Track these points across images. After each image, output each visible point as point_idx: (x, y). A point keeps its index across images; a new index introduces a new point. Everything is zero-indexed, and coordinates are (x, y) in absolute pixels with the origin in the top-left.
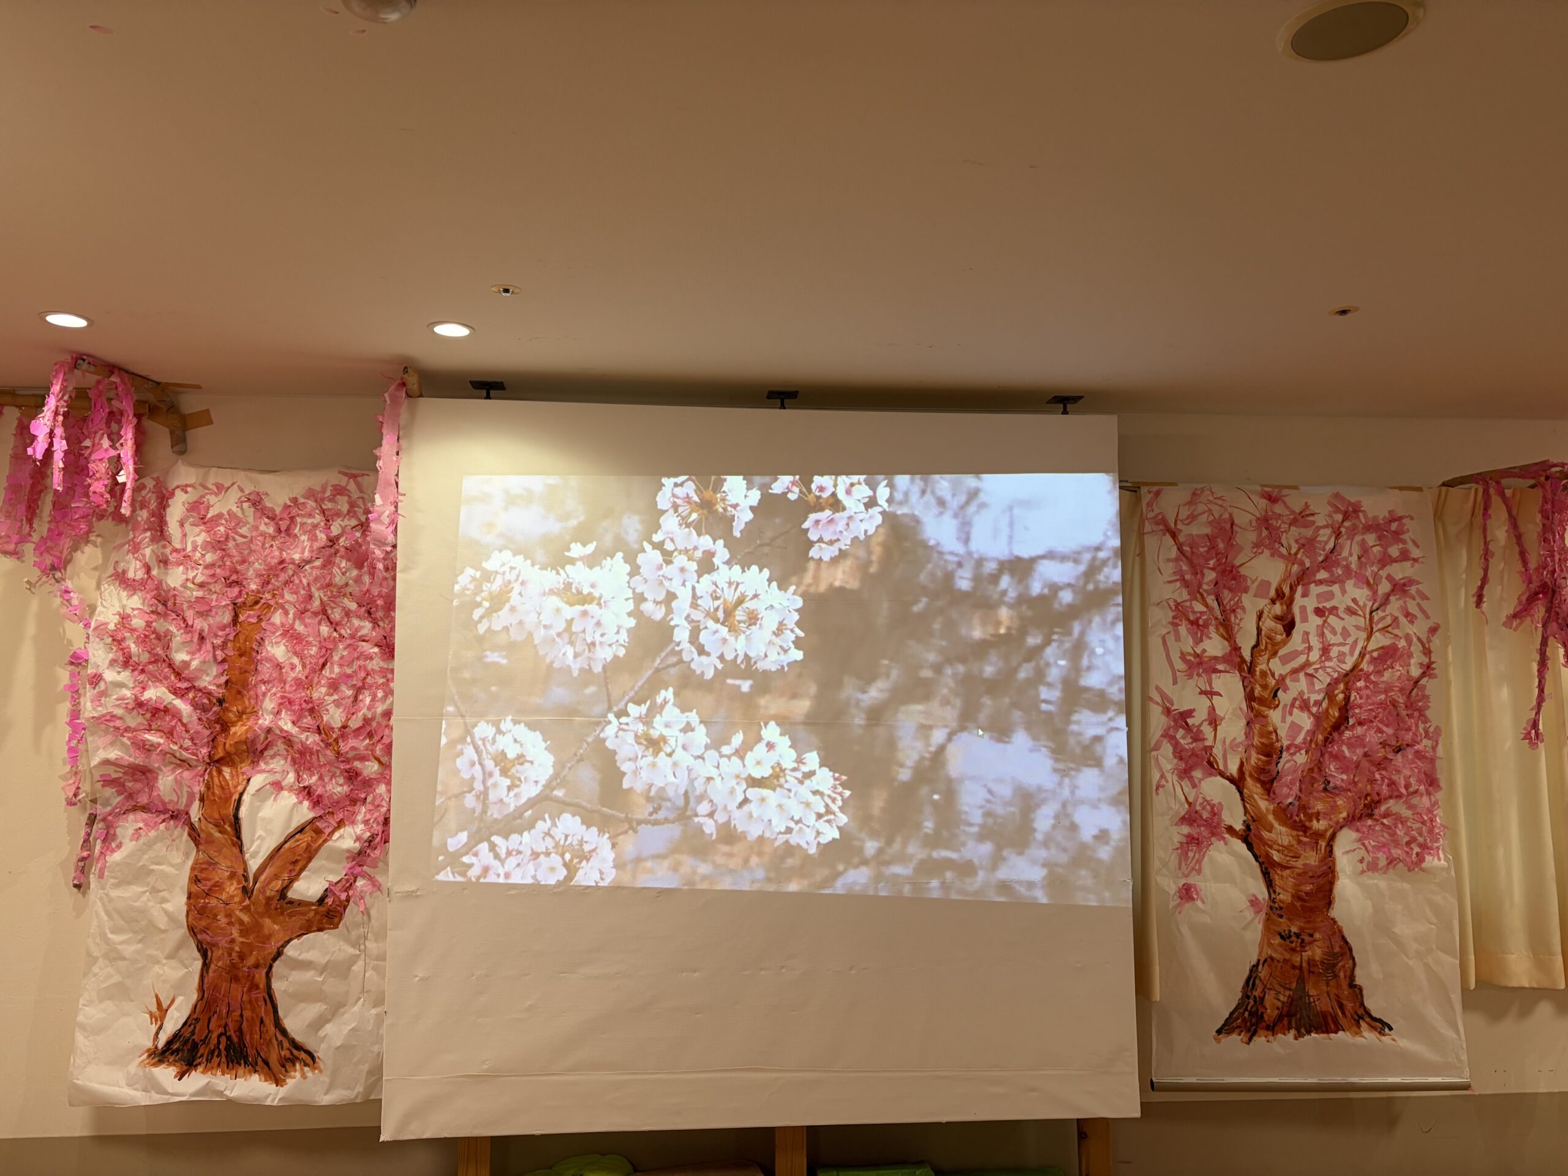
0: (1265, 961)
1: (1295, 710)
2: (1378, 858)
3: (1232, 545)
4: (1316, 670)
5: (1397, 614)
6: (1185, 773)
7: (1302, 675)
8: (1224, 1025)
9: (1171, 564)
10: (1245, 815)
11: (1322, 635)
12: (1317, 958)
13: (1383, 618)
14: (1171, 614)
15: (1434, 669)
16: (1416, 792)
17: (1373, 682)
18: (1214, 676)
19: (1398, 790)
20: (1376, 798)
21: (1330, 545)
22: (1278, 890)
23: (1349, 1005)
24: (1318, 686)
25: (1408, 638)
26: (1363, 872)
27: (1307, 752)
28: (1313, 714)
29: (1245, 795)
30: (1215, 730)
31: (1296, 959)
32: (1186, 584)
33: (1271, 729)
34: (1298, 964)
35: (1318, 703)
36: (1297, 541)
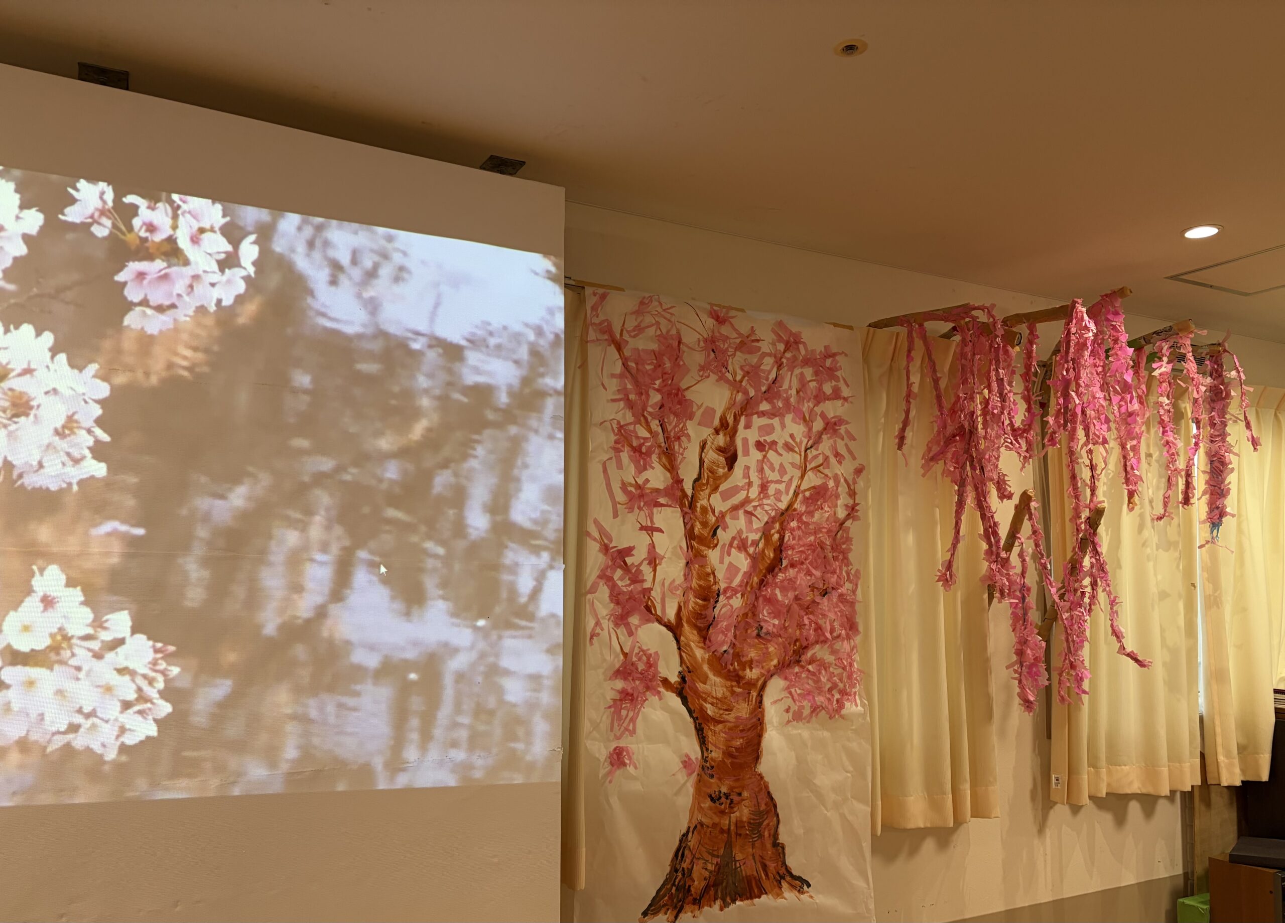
0: (695, 827)
1: (733, 550)
2: (803, 707)
3: (679, 365)
4: (755, 507)
5: (828, 453)
6: (621, 620)
7: (741, 512)
8: (650, 905)
9: (615, 380)
10: (681, 666)
11: (761, 471)
12: (745, 819)
13: (816, 457)
14: (613, 438)
15: (857, 511)
16: (839, 636)
17: (805, 523)
18: (655, 510)
19: (824, 634)
20: (805, 644)
21: (773, 376)
22: (711, 747)
23: (772, 866)
24: (757, 525)
25: (836, 478)
26: (789, 722)
27: (743, 596)
28: (749, 555)
29: (682, 643)
30: (655, 570)
31: (725, 822)
32: (630, 405)
33: (709, 570)
34: (726, 828)
35: (755, 543)
36: (742, 368)
